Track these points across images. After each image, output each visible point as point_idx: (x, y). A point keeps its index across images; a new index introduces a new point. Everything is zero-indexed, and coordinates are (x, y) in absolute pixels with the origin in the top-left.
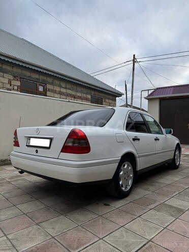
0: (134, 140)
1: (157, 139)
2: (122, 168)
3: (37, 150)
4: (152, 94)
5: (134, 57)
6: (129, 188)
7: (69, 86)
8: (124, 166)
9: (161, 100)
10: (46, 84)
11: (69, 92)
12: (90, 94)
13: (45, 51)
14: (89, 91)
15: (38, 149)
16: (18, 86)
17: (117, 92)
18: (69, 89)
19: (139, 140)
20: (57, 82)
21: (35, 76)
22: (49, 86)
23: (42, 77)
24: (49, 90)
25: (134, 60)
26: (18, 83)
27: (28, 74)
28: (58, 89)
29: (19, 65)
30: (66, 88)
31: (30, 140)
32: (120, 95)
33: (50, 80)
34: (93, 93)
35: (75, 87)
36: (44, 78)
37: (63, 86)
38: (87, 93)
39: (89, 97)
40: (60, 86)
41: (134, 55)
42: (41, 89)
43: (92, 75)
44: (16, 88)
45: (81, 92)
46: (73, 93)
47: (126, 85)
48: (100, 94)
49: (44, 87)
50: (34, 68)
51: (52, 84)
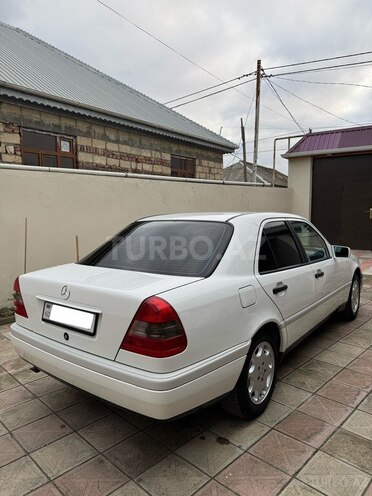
0: (276, 291)
1: (319, 275)
2: (253, 360)
3: (66, 334)
4: (297, 147)
5: (259, 66)
6: (266, 393)
7: (124, 137)
8: (257, 353)
9: (316, 159)
10: (75, 137)
11: (126, 149)
12: (170, 151)
13: (67, 56)
14: (166, 145)
15: (70, 333)
16: (15, 146)
17: (223, 143)
18: (125, 143)
19: (285, 288)
20: (99, 130)
21: (51, 120)
22: (81, 141)
23: (66, 122)
24: (82, 150)
25: (258, 73)
26: (16, 139)
27: (35, 116)
28: (100, 145)
29: (13, 98)
30: (117, 142)
31: (49, 307)
32: (231, 149)
33: (82, 126)
34: (175, 148)
35: (136, 139)
36: (71, 123)
37: (112, 137)
38: (163, 150)
39: (167, 157)
40: (105, 138)
41: (259, 62)
42: (65, 147)
43: (169, 106)
44: (11, 149)
45: (151, 148)
46: (134, 151)
47: (243, 128)
48: (189, 150)
49: (71, 142)
50: (46, 103)
51: (88, 134)
